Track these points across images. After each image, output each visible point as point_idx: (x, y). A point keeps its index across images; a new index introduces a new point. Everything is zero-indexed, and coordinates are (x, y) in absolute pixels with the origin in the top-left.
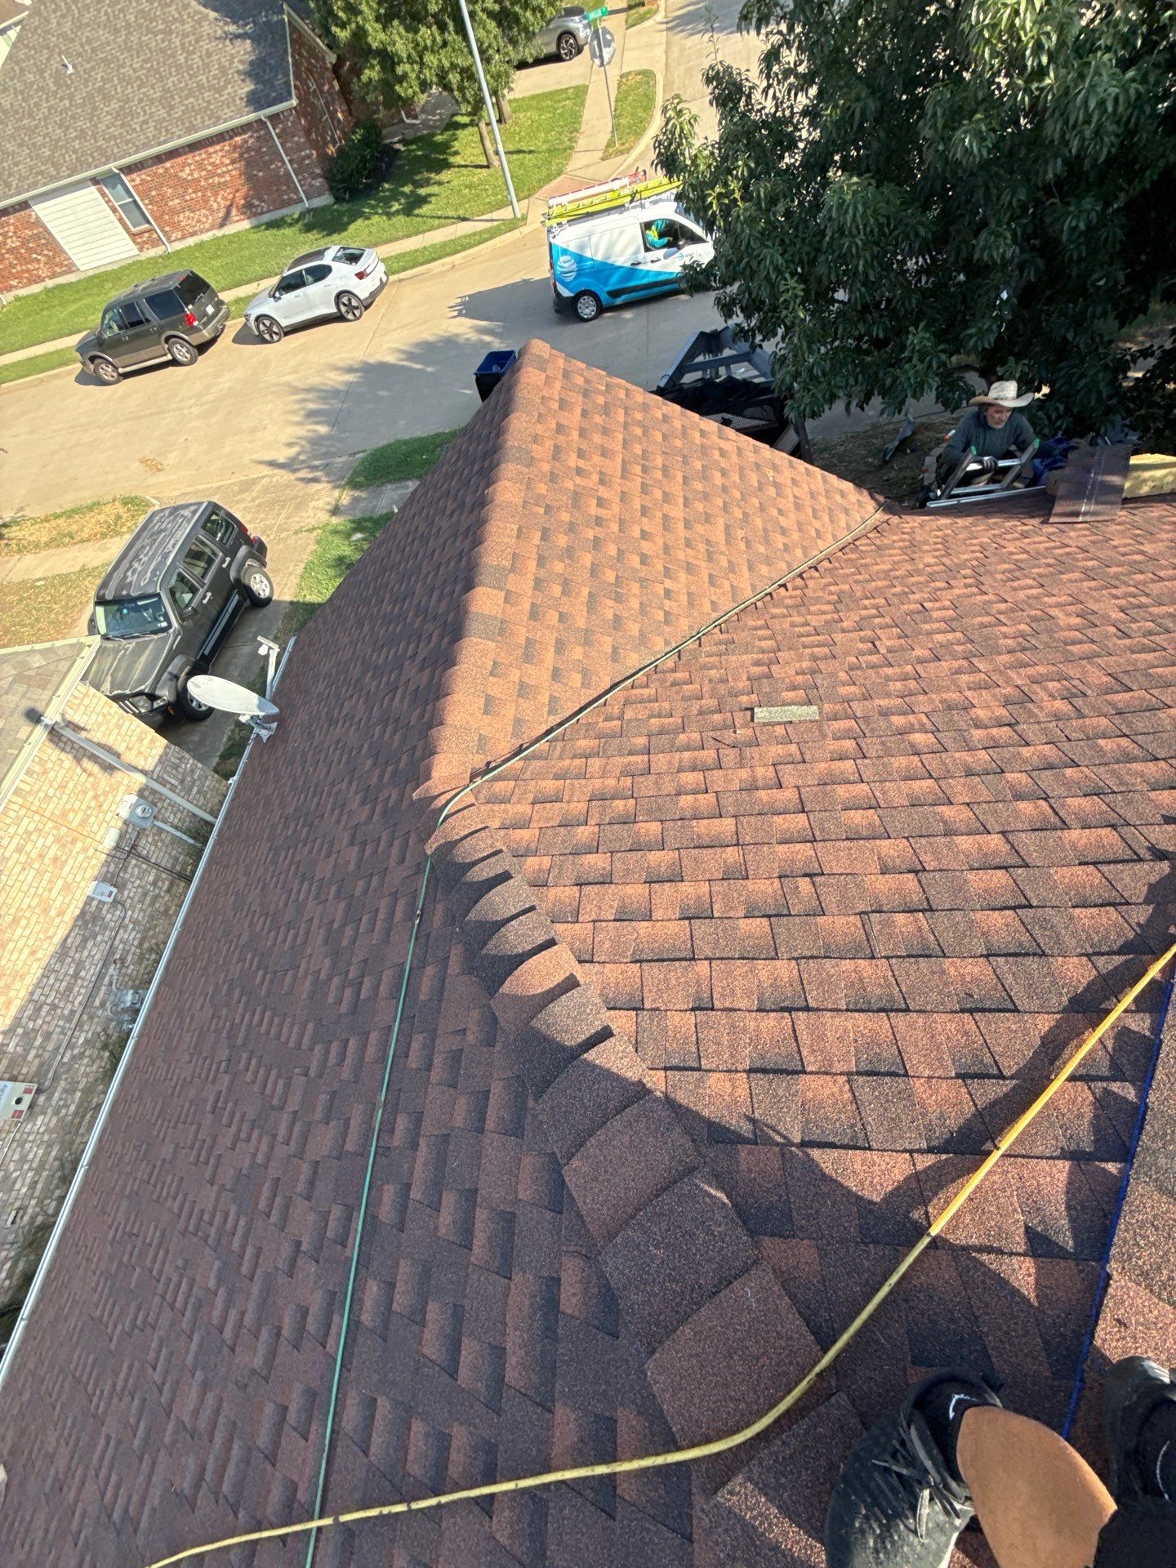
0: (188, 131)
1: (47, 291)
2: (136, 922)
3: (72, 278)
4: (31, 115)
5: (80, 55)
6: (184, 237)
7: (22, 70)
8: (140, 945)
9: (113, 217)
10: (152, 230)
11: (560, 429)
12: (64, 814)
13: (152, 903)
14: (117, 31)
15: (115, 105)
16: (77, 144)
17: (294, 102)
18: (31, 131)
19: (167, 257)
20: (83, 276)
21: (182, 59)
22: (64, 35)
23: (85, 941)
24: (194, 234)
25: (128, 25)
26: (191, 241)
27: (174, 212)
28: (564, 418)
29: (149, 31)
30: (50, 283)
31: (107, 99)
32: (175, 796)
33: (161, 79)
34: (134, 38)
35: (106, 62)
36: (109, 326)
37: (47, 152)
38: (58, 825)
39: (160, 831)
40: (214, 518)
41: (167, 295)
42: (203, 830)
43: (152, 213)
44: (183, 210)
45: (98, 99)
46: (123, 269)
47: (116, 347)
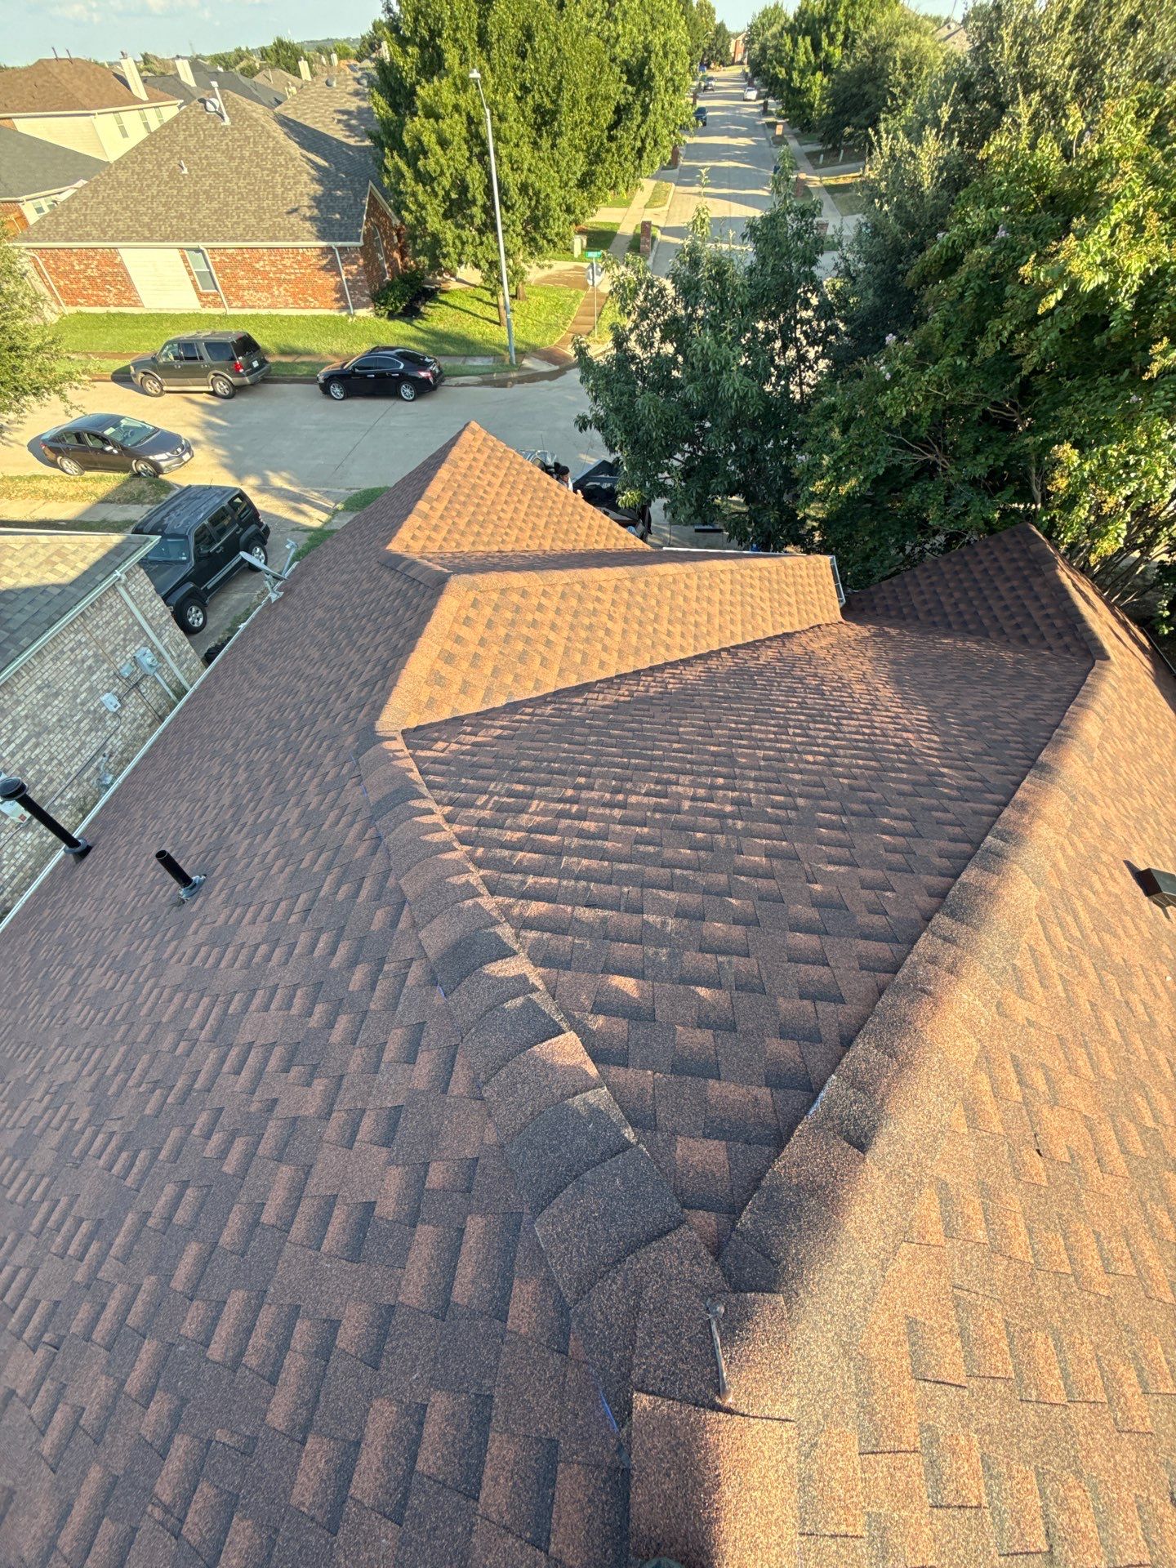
0: (271, 239)
1: (109, 314)
2: (124, 736)
3: (136, 311)
4: (141, 191)
5: (196, 164)
6: (243, 307)
7: (144, 160)
8: (122, 753)
9: (188, 279)
10: (217, 295)
11: (475, 459)
12: (104, 641)
13: (138, 728)
14: (232, 158)
15: (215, 205)
16: (174, 222)
17: (361, 243)
18: (137, 201)
19: (225, 316)
20: (144, 311)
21: (279, 191)
22: (188, 150)
23: (91, 730)
24: (253, 307)
25: (242, 158)
26: (248, 312)
27: (240, 287)
28: (478, 456)
29: (258, 165)
30: (113, 310)
31: (210, 199)
32: (173, 665)
33: (259, 199)
34: (245, 167)
35: (217, 175)
36: (167, 355)
37: (147, 220)
38: (98, 646)
39: (156, 682)
40: (238, 500)
41: (224, 345)
42: (180, 692)
43: (222, 284)
44: (249, 289)
45: (202, 197)
46: (183, 315)
47: (167, 370)
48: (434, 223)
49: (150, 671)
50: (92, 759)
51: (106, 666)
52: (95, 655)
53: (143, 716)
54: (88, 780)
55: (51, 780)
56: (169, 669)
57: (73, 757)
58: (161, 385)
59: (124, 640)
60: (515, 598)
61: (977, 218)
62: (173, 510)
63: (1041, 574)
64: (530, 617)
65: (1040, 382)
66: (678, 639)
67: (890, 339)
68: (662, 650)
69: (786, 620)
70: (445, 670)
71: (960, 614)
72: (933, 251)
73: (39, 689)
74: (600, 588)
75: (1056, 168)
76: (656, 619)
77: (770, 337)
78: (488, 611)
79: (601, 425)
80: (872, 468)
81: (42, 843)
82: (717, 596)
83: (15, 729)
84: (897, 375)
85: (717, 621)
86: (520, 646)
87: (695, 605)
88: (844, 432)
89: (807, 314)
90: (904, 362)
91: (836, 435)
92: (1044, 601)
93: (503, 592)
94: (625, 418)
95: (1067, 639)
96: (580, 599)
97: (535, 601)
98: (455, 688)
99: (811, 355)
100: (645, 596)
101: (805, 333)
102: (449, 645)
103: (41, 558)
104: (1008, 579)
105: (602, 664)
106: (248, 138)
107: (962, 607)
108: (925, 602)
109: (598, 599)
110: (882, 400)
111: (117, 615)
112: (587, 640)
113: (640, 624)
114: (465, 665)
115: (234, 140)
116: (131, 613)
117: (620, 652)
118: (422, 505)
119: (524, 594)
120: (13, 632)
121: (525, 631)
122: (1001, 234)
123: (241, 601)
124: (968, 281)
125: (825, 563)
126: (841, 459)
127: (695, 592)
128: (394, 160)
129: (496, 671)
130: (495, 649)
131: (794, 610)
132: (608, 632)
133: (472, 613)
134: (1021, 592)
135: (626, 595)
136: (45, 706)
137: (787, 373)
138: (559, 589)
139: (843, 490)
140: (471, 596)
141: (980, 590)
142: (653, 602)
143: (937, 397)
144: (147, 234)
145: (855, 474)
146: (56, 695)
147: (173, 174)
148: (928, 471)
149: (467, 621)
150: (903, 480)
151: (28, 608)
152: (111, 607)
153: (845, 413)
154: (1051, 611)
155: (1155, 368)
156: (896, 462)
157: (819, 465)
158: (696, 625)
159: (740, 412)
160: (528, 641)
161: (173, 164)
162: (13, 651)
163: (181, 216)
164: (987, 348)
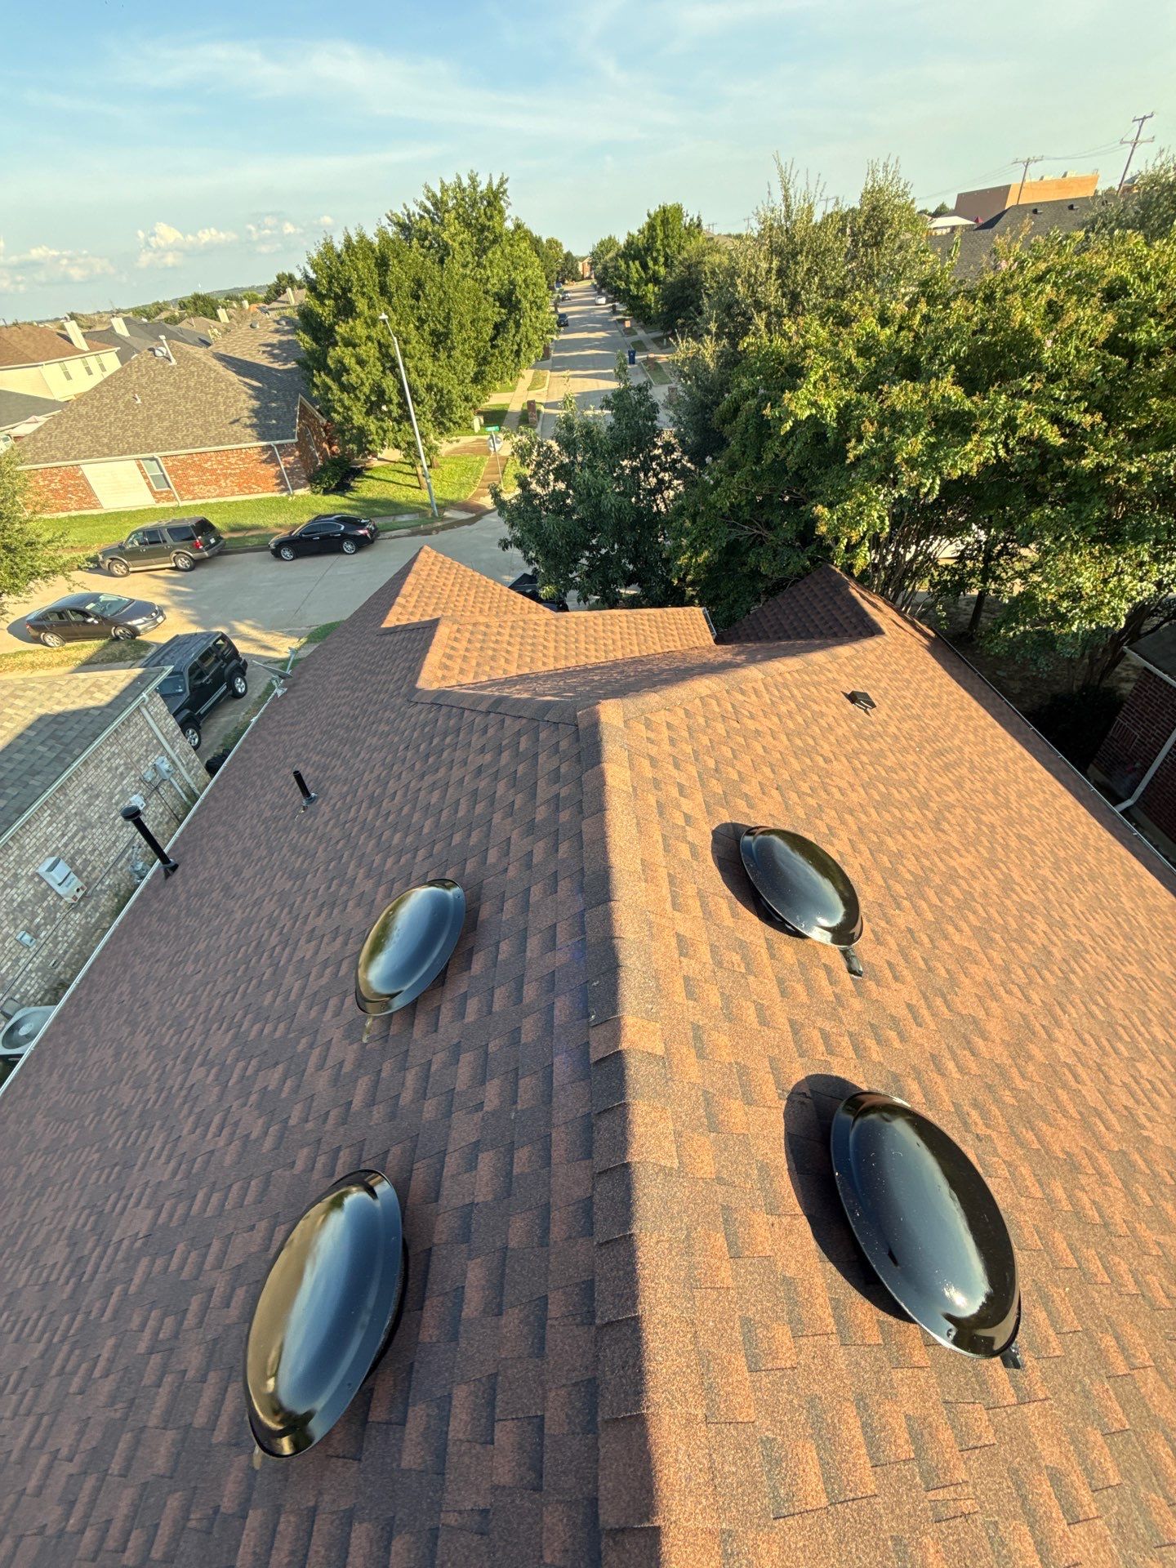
0: (217, 445)
1: (70, 518)
3: (95, 512)
4: (100, 420)
5: (148, 395)
6: (194, 499)
7: (102, 397)
9: (143, 482)
10: (171, 492)
12: (131, 752)
14: (179, 388)
15: (166, 424)
16: (131, 440)
17: (296, 440)
18: (96, 428)
19: (179, 508)
20: (104, 512)
21: (223, 409)
22: (141, 386)
24: (203, 498)
25: (188, 387)
26: (199, 502)
27: (191, 484)
28: (433, 567)
29: (202, 391)
30: (74, 513)
31: (161, 419)
32: (183, 770)
33: (205, 416)
34: (191, 394)
35: (167, 402)
36: (132, 543)
37: (106, 440)
38: (127, 756)
39: (172, 785)
40: (220, 642)
41: (185, 529)
42: (193, 797)
43: (174, 483)
44: (199, 484)
45: (155, 419)
46: (139, 511)
47: (133, 555)
48: (358, 419)
49: (167, 776)
50: (124, 852)
51: (133, 773)
52: (125, 764)
53: (162, 814)
54: (122, 869)
55: (94, 868)
56: (181, 775)
57: (110, 848)
58: (127, 567)
59: (146, 751)
60: (483, 628)
61: (745, 383)
62: (167, 654)
63: (839, 593)
64: (493, 638)
65: (805, 473)
66: (593, 653)
67: (708, 459)
68: (583, 658)
69: (671, 644)
70: (448, 663)
71: (795, 628)
72: (724, 406)
73: (85, 791)
74: (536, 624)
75: (785, 351)
76: (577, 641)
77: (634, 470)
78: (467, 635)
79: (519, 544)
80: (717, 543)
81: (88, 923)
82: (617, 629)
83: (67, 825)
84: (718, 483)
85: (619, 643)
86: (490, 653)
87: (602, 634)
88: (694, 522)
89: (657, 452)
90: (721, 472)
91: (688, 524)
92: (844, 609)
93: (475, 625)
94: (536, 535)
95: (860, 629)
96: (524, 629)
97: (495, 630)
98: (456, 671)
99: (666, 478)
100: (567, 629)
101: (657, 464)
102: (448, 651)
103: (82, 690)
104: (821, 601)
105: (544, 664)
106: (192, 373)
107: (795, 624)
108: (772, 626)
109: (535, 630)
110: (712, 498)
111: (141, 730)
112: (532, 651)
113: (566, 643)
114: (459, 661)
115: (180, 375)
116: (151, 729)
117: (555, 657)
118: (399, 600)
119: (487, 626)
120: (67, 745)
121: (492, 645)
122: (762, 391)
123: (229, 723)
124: (748, 420)
125: (697, 613)
126: (695, 540)
127: (602, 627)
128: (320, 378)
129: (478, 664)
130: (476, 654)
131: (677, 638)
132: (545, 647)
133: (458, 635)
134: (830, 607)
135: (554, 628)
136: (89, 805)
137: (653, 492)
138: (510, 624)
139: (700, 560)
140: (456, 627)
141: (805, 611)
142: (573, 632)
143: (748, 492)
144: (106, 451)
145: (706, 548)
146: (97, 796)
147: (128, 405)
148: (759, 541)
149: (456, 639)
150: (743, 549)
151: (76, 726)
152: (136, 724)
153: (691, 510)
154: (849, 614)
155: (851, 455)
156: (732, 537)
157: (680, 546)
158: (605, 645)
159: (620, 521)
160: (494, 650)
161: (128, 397)
162: (69, 759)
163: (137, 435)
164: (768, 458)
